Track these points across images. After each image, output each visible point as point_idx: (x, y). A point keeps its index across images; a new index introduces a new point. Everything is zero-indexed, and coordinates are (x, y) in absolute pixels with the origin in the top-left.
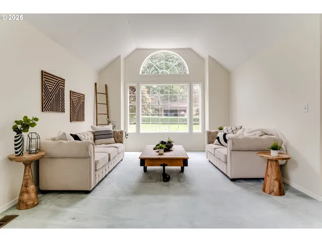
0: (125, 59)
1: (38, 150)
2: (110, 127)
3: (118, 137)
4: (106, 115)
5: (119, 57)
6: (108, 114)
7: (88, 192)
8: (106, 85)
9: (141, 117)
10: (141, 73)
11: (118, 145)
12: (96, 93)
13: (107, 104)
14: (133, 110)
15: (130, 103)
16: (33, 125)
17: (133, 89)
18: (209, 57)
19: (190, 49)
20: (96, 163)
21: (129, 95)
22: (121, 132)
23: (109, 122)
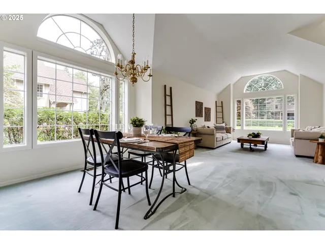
0: (234, 85)
1: (196, 130)
2: (224, 125)
3: (228, 131)
4: (222, 119)
5: (230, 85)
6: (223, 118)
7: (213, 149)
8: (222, 102)
9: (244, 120)
10: (244, 92)
11: (228, 134)
12: (216, 106)
13: (222, 112)
14: (239, 115)
15: (237, 111)
16: (195, 122)
17: (239, 102)
18: (300, 74)
19: (285, 70)
20: (217, 138)
21: (236, 106)
22: (230, 128)
23: (223, 122)
